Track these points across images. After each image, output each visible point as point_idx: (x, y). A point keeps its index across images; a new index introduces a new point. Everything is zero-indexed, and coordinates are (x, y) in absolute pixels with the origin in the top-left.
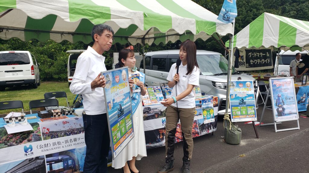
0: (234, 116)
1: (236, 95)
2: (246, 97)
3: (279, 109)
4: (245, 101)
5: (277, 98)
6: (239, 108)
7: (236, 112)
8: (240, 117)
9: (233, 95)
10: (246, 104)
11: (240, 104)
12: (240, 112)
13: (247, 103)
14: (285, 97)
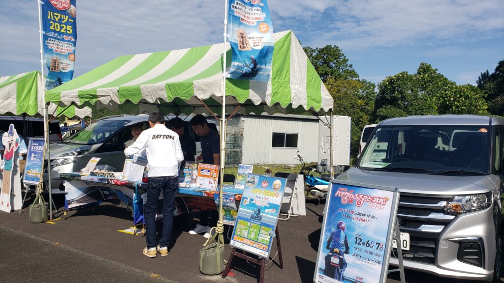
0: (236, 236)
1: (252, 200)
2: (266, 207)
3: (332, 258)
4: (261, 214)
5: (333, 230)
6: (249, 224)
7: (241, 230)
8: (245, 242)
9: (247, 198)
10: (261, 221)
11: (252, 217)
12: (246, 233)
13: (264, 220)
14: (354, 234)
